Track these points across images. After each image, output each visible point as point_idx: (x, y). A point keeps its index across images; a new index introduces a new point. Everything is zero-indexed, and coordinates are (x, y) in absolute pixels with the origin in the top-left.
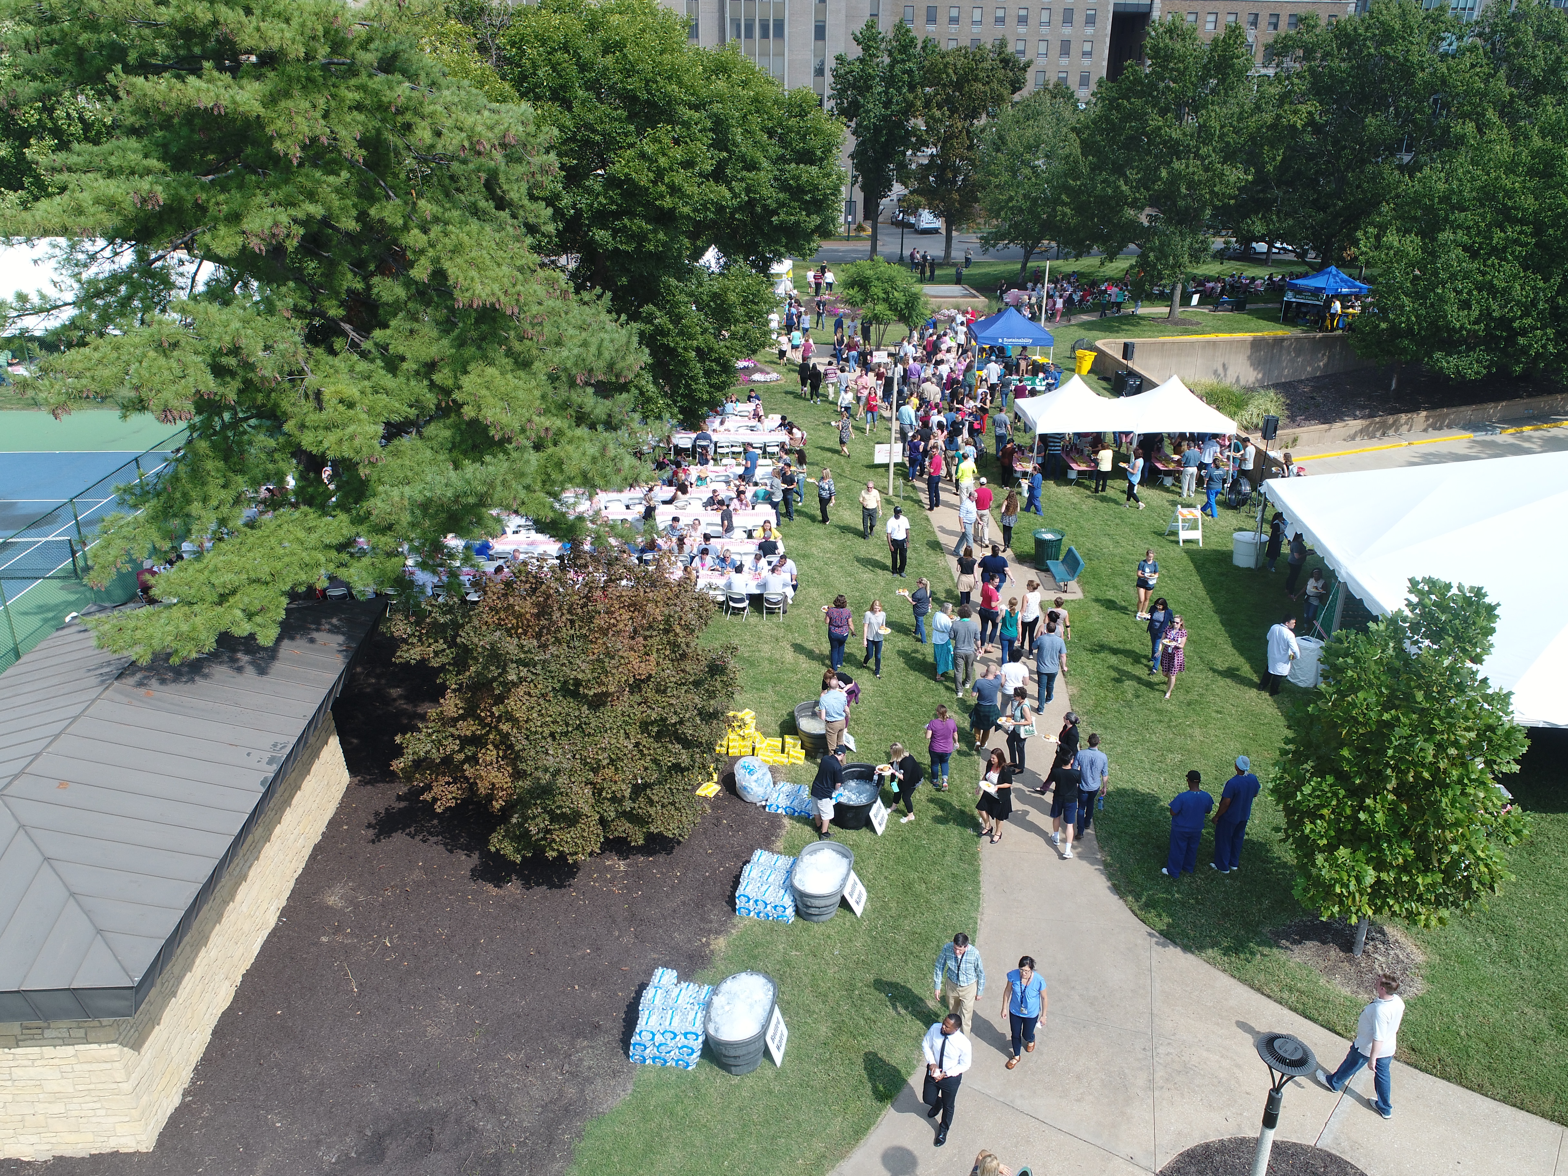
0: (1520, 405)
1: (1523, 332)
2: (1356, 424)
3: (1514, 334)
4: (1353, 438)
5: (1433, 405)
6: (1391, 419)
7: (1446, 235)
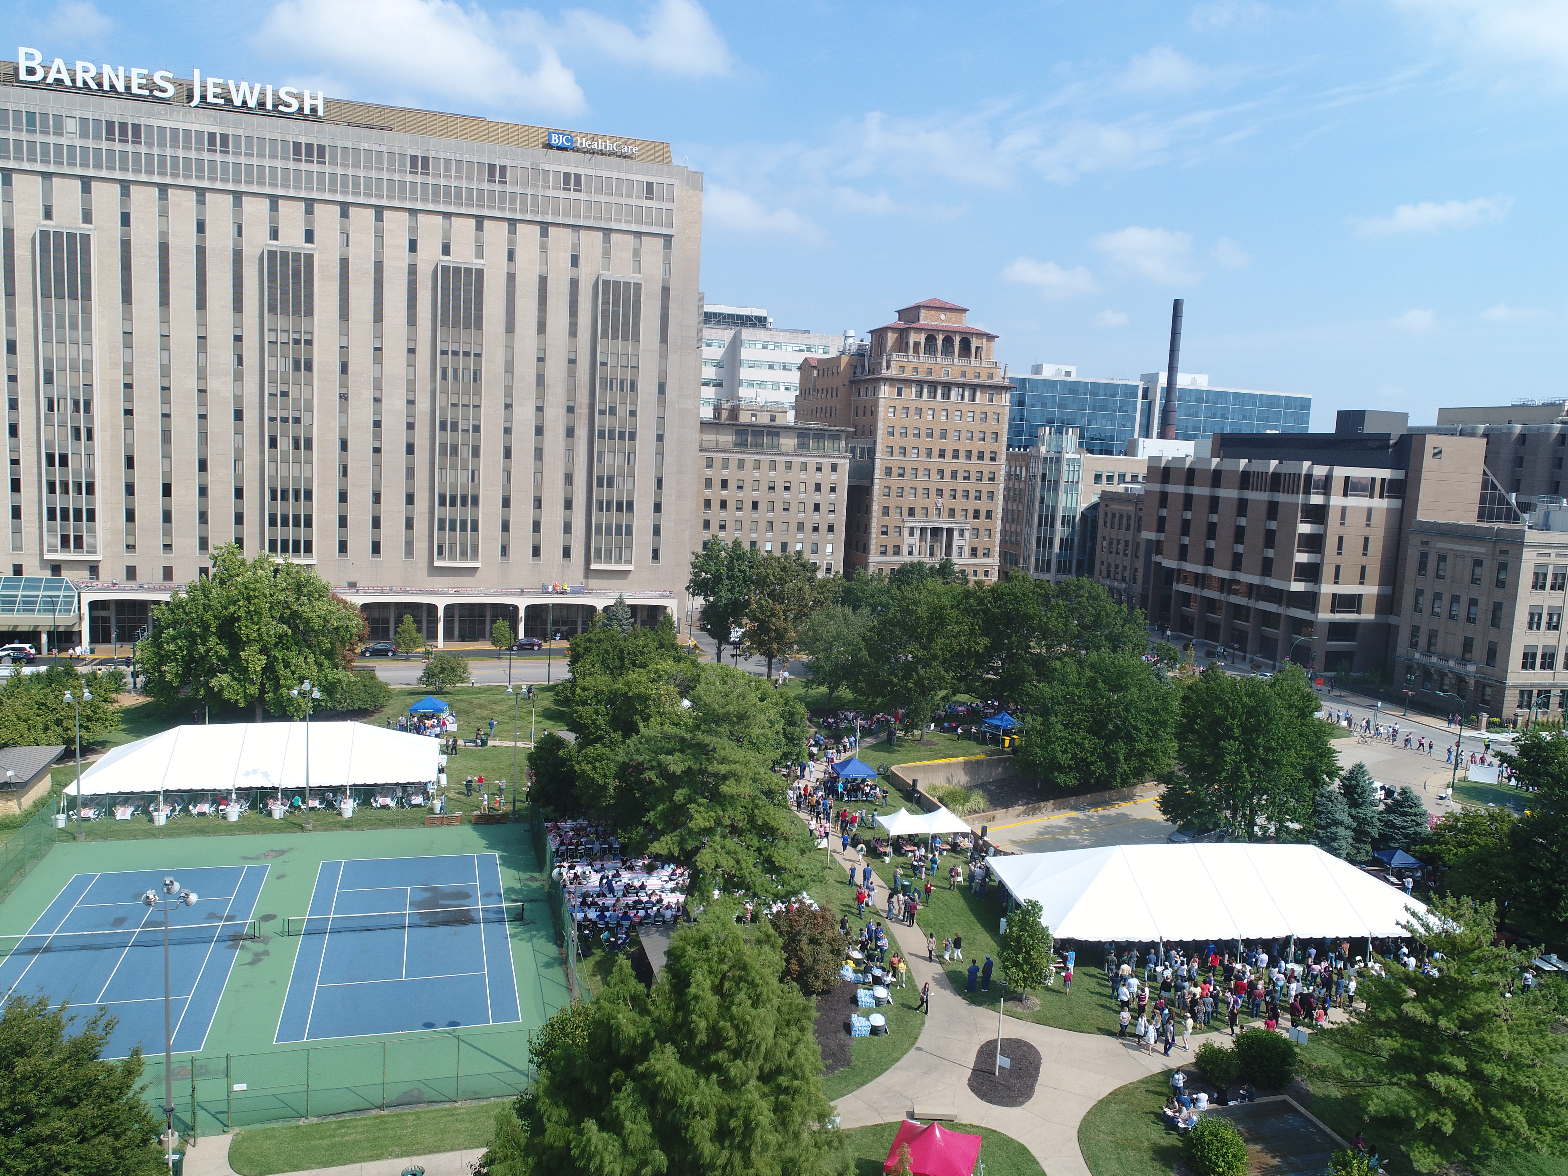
0: (1097, 796)
1: (1093, 763)
2: (1019, 809)
3: (1089, 765)
4: (1019, 816)
5: (1055, 798)
6: (1036, 805)
7: (1053, 719)
